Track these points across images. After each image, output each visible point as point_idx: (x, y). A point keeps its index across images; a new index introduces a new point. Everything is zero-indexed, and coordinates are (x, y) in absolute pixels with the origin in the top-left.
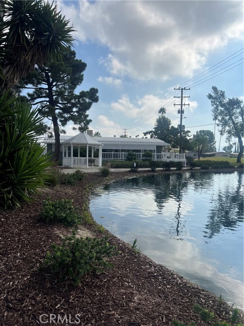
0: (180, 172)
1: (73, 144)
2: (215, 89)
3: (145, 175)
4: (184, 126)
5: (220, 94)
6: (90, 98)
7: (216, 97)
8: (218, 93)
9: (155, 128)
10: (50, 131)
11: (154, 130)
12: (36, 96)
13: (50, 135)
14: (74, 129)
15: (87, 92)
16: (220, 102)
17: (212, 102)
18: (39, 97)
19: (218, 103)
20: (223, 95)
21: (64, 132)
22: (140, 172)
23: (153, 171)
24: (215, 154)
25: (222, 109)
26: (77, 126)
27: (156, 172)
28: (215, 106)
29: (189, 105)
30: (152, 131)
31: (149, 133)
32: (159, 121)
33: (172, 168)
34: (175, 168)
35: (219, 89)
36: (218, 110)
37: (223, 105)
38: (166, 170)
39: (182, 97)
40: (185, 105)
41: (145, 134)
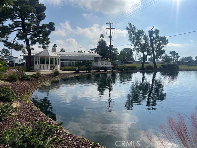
0: (105, 72)
1: (40, 56)
2: (130, 24)
3: (84, 74)
4: (113, 46)
5: (133, 27)
6: (49, 28)
7: (131, 29)
8: (132, 27)
9: (97, 47)
10: (23, 48)
11: (96, 48)
12: (15, 26)
13: (23, 51)
14: (39, 47)
15: (47, 25)
16: (133, 32)
17: (128, 32)
18: (17, 27)
19: (131, 32)
20: (134, 28)
21: (33, 49)
22: (81, 73)
23: (89, 72)
24: (133, 62)
25: (134, 36)
26: (41, 45)
27: (91, 72)
28: (130, 34)
29: (115, 33)
30: (96, 49)
31: (94, 49)
32: (99, 42)
33: (101, 71)
34: (103, 71)
35: (132, 24)
36: (132, 36)
37: (134, 34)
38: (97, 72)
39: (111, 29)
40: (112, 33)
41: (92, 50)
